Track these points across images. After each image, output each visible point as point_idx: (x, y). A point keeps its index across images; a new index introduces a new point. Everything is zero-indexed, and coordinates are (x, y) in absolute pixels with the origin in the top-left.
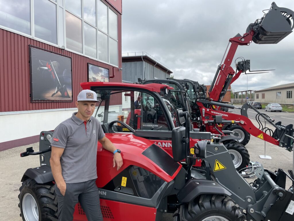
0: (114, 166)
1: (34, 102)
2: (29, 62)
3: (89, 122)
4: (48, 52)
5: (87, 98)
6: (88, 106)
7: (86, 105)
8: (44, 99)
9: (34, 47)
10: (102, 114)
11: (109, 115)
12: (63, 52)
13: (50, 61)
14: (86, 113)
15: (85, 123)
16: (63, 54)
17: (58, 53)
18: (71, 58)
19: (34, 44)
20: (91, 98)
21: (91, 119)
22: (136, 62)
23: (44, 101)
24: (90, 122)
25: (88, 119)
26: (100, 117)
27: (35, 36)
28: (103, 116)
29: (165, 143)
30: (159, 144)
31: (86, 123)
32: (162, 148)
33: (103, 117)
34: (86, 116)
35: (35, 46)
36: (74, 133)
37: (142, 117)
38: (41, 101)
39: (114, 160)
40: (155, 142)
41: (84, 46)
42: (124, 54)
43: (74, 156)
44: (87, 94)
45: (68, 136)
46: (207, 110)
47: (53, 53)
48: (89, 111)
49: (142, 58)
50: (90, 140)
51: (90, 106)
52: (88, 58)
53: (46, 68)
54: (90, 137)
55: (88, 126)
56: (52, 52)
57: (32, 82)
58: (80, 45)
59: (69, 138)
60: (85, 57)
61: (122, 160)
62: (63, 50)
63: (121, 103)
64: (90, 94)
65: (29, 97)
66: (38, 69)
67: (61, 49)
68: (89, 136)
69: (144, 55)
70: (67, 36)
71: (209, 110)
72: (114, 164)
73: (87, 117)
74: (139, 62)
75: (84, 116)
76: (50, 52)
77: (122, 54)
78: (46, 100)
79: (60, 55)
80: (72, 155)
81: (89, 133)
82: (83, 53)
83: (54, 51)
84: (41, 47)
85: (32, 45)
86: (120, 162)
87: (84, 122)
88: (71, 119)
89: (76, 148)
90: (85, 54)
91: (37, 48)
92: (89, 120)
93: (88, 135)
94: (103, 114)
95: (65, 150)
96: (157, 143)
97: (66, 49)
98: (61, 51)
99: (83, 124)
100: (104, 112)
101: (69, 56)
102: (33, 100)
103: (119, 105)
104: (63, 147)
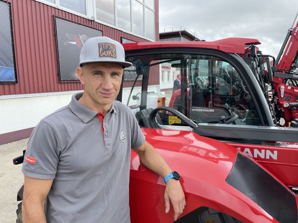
0: (167, 210)
1: (63, 82)
2: (55, 36)
3: (109, 114)
4: (76, 24)
5: (100, 56)
6: (105, 78)
7: (100, 76)
8: (74, 79)
9: (59, 18)
10: (138, 96)
11: (148, 96)
12: (93, 24)
13: (79, 35)
14: (99, 94)
15: (101, 117)
16: (93, 27)
17: (88, 25)
18: (102, 31)
19: (59, 14)
20: (110, 56)
21: (113, 108)
22: (173, 38)
23: (73, 81)
24: (113, 115)
25: (107, 108)
26: (136, 100)
27: (60, 5)
28: (140, 98)
29: (260, 150)
30: (247, 152)
31: (103, 117)
32: (252, 159)
33: (140, 100)
34: (101, 101)
35: (61, 16)
36: (75, 141)
37: (192, 99)
38: (70, 81)
39: (166, 196)
40: (239, 147)
41: (117, 18)
42: (161, 31)
43: (76, 197)
44: (100, 45)
45: (59, 150)
46: (288, 88)
47: (82, 25)
48: (108, 90)
49: (180, 33)
50: (113, 155)
51: (108, 76)
52: (122, 31)
53: (75, 43)
54: (113, 147)
55: (108, 122)
56: (80, 24)
57: (59, 59)
58: (113, 16)
59: (62, 155)
60: (118, 30)
61: (183, 195)
62: (93, 22)
63: (158, 83)
64: (107, 47)
65: (56, 76)
66: (65, 44)
67: (91, 20)
68: (110, 148)
69: (183, 30)
70: (97, 7)
71: (292, 88)
72: (168, 204)
73: (105, 104)
74: (177, 38)
75: (96, 102)
76: (78, 24)
77: (159, 30)
78: (76, 80)
79: (89, 27)
80: (72, 194)
81: (109, 141)
82: (115, 26)
83: (82, 23)
84: (67, 18)
85: (57, 15)
86: (179, 202)
87: (97, 115)
88: (68, 108)
89: (80, 178)
90: (118, 27)
91: (63, 19)
92: (109, 111)
93: (109, 145)
94: (140, 96)
95: (54, 182)
96: (243, 149)
97: (96, 20)
98: (90, 23)
99: (97, 119)
100: (141, 92)
101: (100, 29)
102: (61, 80)
103: (156, 85)
104: (48, 177)
